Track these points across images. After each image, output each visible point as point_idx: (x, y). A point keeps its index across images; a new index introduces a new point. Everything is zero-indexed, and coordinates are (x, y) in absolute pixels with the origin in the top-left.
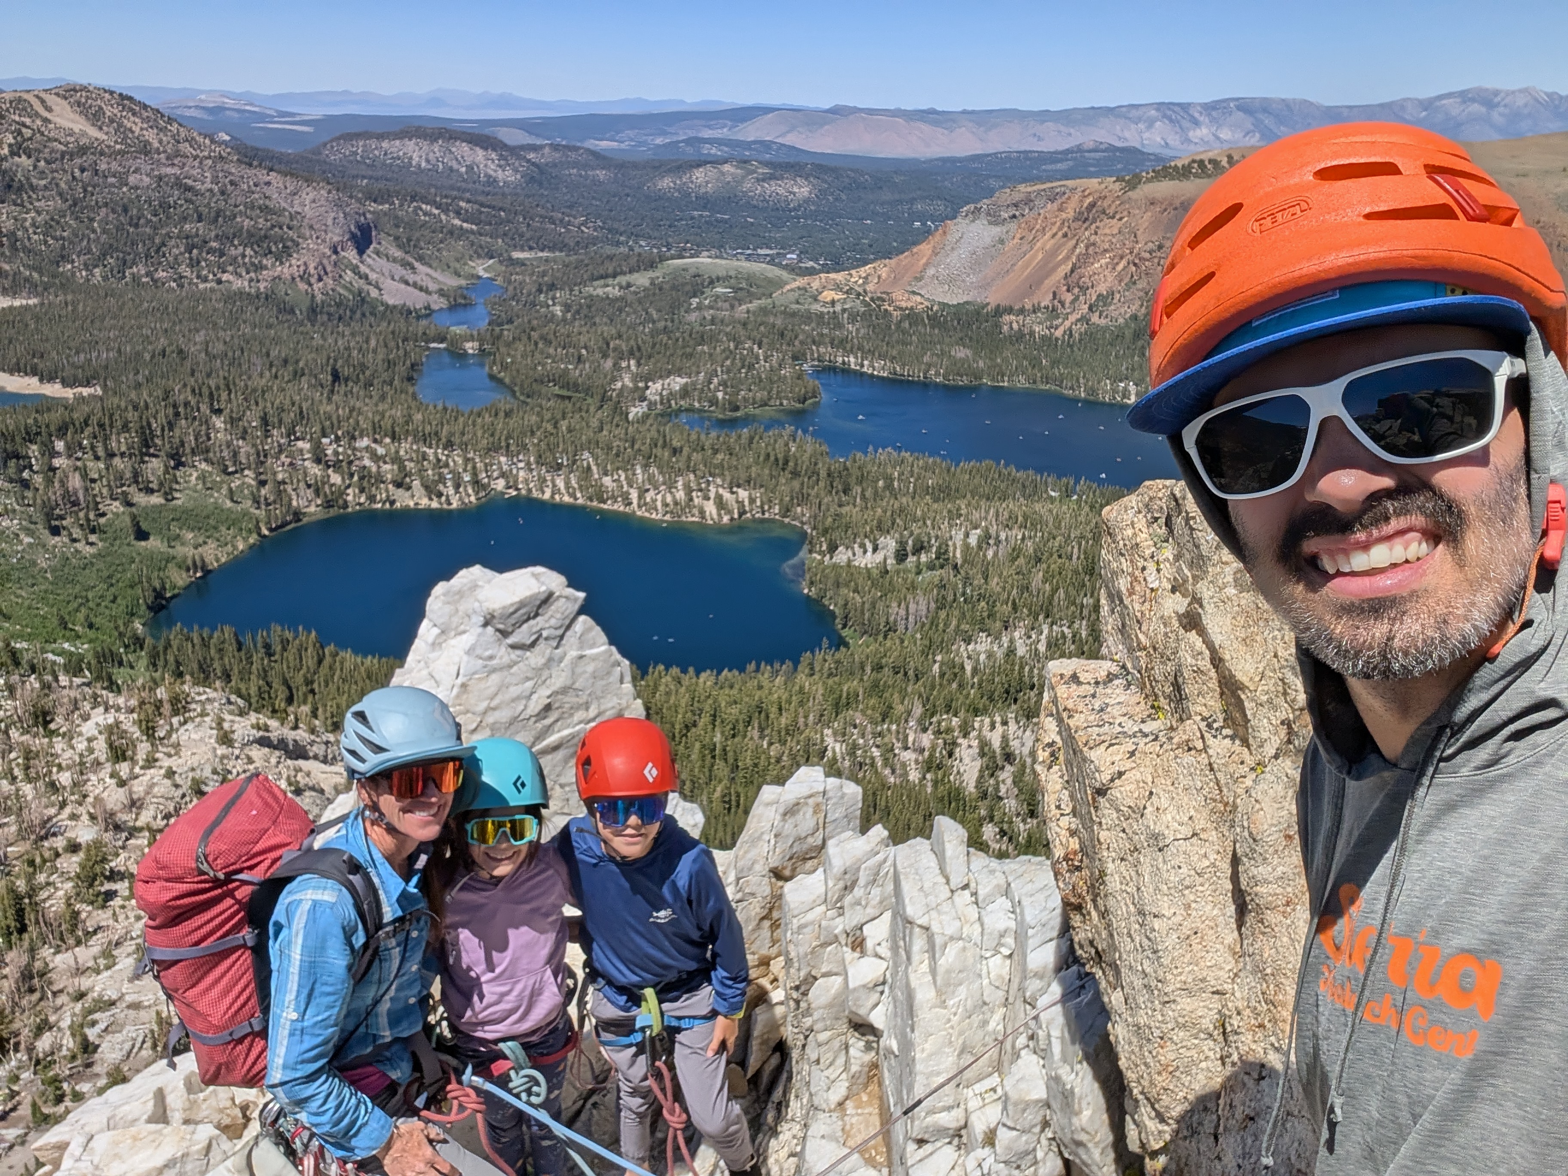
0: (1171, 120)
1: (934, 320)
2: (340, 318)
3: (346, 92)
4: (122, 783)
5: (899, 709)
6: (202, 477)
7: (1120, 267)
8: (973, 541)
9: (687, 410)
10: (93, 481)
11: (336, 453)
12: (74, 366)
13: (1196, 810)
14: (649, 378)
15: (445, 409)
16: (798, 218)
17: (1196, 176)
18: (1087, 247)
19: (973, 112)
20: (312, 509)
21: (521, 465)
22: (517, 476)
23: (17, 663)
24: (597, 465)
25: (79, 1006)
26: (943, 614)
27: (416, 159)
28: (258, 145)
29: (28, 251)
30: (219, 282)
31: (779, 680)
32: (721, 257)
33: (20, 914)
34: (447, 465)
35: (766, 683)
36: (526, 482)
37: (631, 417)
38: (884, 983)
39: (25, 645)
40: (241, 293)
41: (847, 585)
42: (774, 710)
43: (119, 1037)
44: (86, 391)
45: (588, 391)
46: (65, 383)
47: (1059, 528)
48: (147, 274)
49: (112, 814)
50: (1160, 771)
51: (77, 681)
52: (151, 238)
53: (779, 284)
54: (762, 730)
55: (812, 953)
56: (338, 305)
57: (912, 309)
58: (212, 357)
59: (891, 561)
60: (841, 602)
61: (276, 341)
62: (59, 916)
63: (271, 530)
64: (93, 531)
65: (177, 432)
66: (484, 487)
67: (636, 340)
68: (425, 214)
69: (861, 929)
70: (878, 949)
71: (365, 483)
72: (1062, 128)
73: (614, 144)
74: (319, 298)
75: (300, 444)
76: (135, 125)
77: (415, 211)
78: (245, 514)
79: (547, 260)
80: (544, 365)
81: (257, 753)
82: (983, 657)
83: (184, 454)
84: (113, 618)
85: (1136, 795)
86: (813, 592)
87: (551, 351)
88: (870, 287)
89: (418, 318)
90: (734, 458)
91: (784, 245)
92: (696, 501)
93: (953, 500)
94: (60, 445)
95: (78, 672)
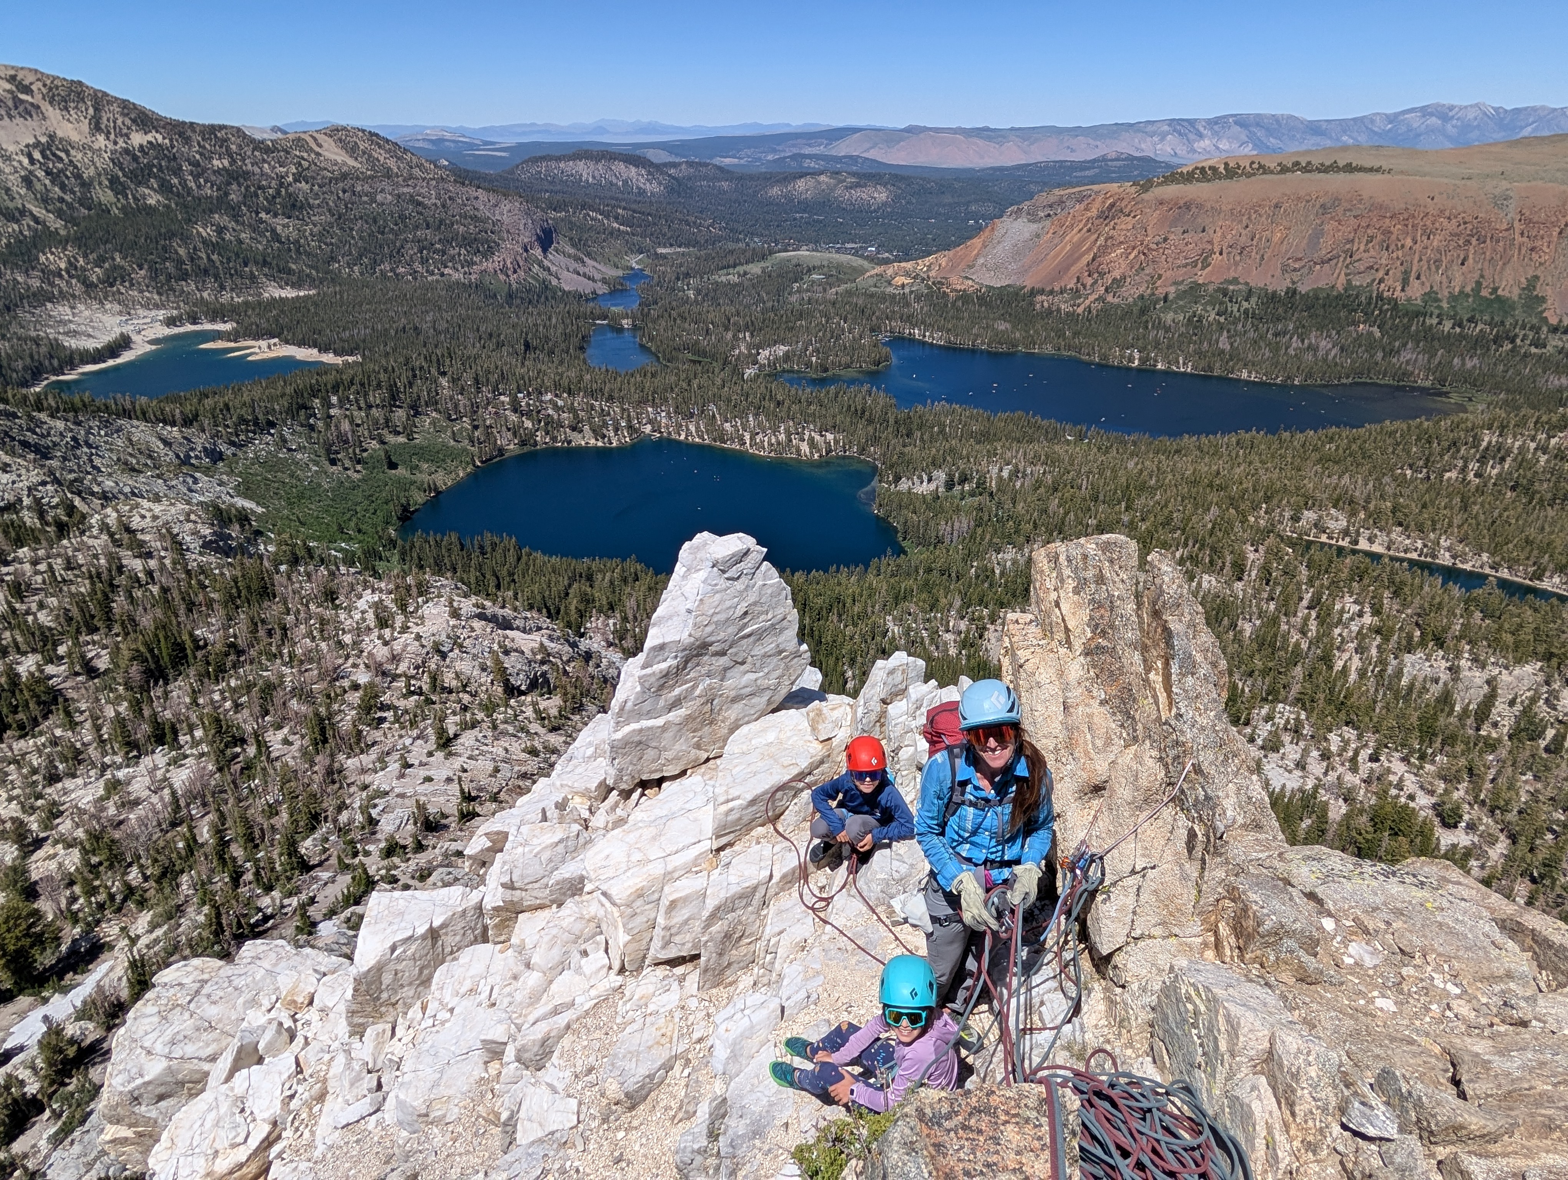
0: (1180, 134)
1: (982, 300)
2: (530, 302)
4: (386, 643)
5: (943, 601)
6: (433, 423)
7: (1132, 256)
8: (1005, 474)
9: (788, 371)
10: (358, 425)
11: (528, 405)
12: (341, 340)
14: (759, 346)
15: (607, 371)
16: (877, 218)
17: (1198, 180)
18: (1106, 240)
20: (512, 447)
21: (664, 414)
22: (660, 422)
23: (312, 558)
24: (720, 414)
25: (364, 794)
26: (979, 531)
27: (585, 176)
28: (470, 168)
29: (308, 254)
30: (442, 275)
31: (853, 579)
32: (817, 251)
33: (323, 731)
34: (609, 414)
35: (844, 581)
36: (667, 427)
37: (746, 377)
39: (316, 544)
40: (458, 283)
41: (907, 508)
42: (849, 601)
43: (392, 816)
44: (350, 359)
45: (714, 357)
46: (336, 353)
47: (1072, 465)
48: (391, 270)
49: (381, 665)
51: (352, 570)
52: (394, 243)
53: (862, 271)
54: (840, 615)
56: (528, 291)
57: (965, 290)
58: (438, 333)
59: (941, 490)
60: (902, 520)
61: (484, 319)
62: (348, 733)
63: (482, 462)
64: (359, 462)
65: (415, 389)
66: (636, 431)
67: (750, 317)
68: (592, 219)
71: (549, 428)
72: (1091, 141)
73: (735, 161)
74: (514, 285)
75: (502, 398)
76: (380, 155)
77: (585, 217)
78: (465, 450)
79: (683, 255)
80: (680, 337)
81: (477, 624)
82: (1009, 564)
83: (420, 406)
84: (375, 526)
86: (881, 513)
87: (686, 325)
88: (932, 274)
89: (587, 300)
90: (823, 409)
91: (866, 241)
92: (794, 441)
93: (991, 442)
94: (334, 399)
95: (352, 564)
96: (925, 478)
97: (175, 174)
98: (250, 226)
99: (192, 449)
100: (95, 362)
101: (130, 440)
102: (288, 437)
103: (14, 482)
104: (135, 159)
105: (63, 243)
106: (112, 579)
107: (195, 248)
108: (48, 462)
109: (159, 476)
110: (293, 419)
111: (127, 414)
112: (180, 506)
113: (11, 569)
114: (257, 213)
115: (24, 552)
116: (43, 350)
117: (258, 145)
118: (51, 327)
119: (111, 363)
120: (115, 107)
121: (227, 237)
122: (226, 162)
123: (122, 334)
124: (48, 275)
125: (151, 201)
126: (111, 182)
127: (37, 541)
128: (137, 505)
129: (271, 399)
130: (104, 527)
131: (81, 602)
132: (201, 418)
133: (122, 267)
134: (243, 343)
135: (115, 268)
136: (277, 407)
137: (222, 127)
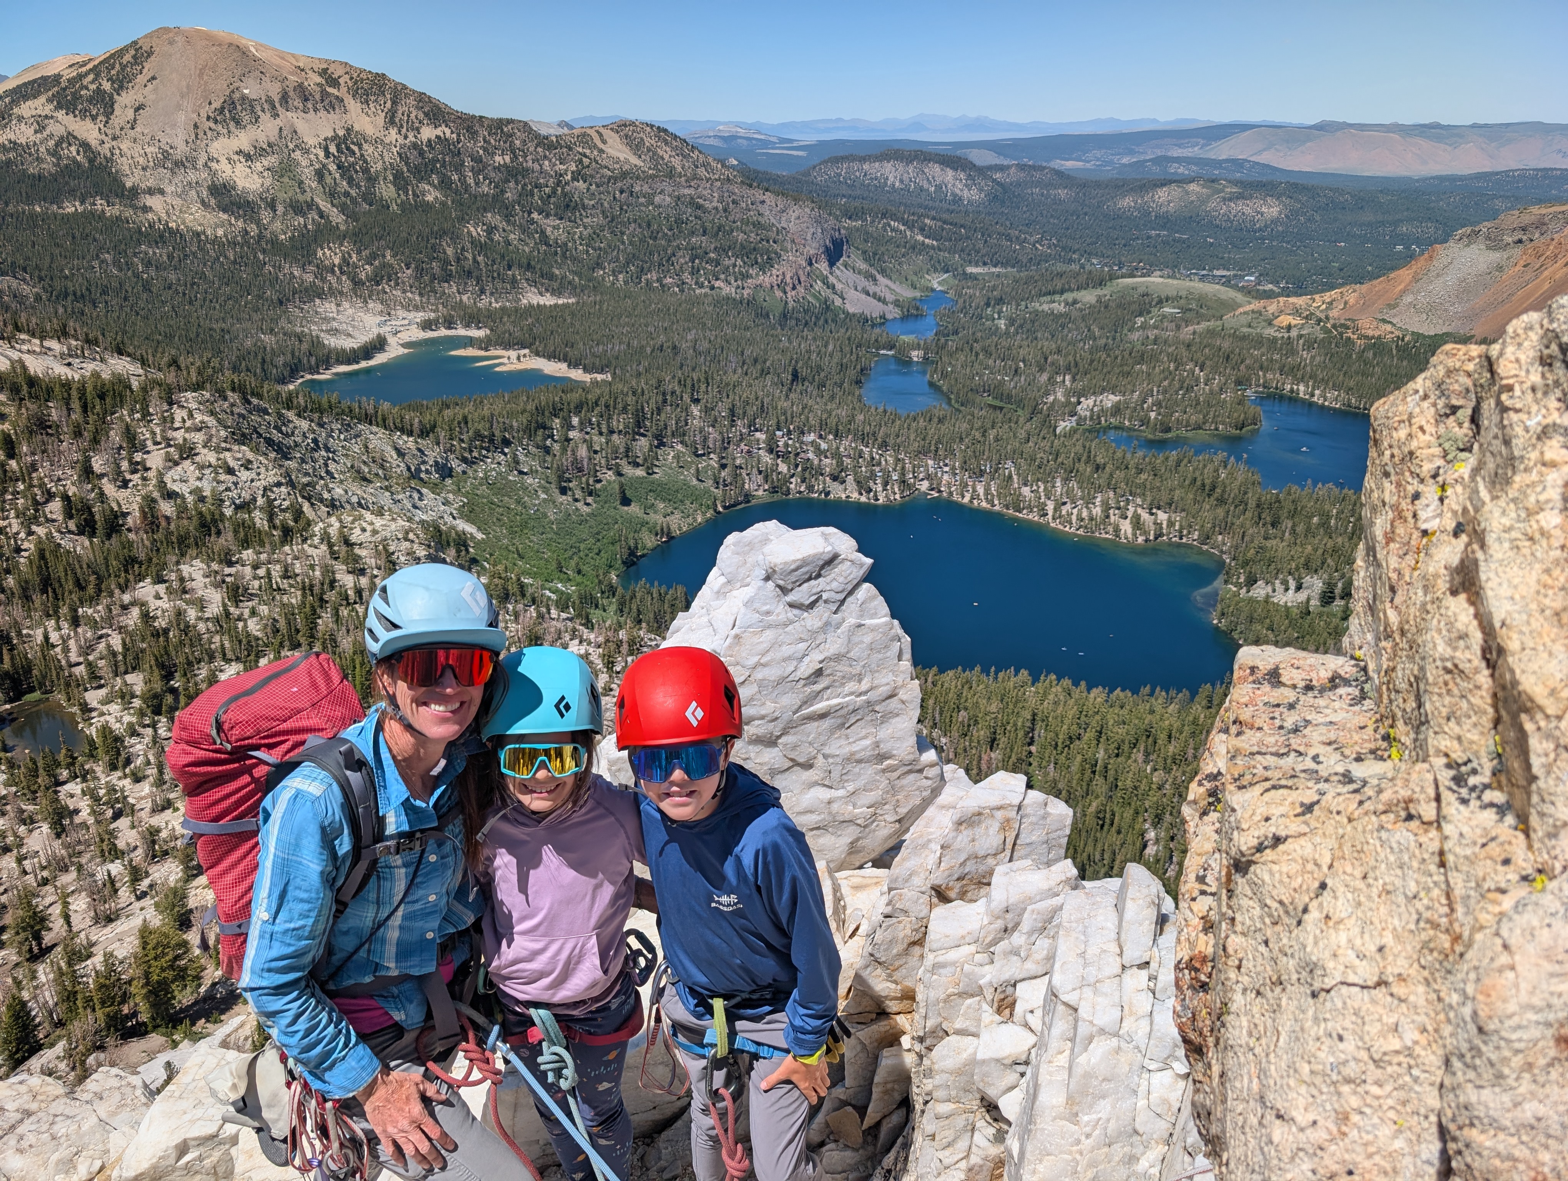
1: (1404, 351)
2: (806, 324)
3: (840, 120)
6: (677, 457)
9: (1116, 428)
10: (596, 452)
11: (786, 445)
12: (594, 355)
13: (1397, 937)
14: (1081, 394)
15: (885, 411)
16: (1263, 239)
19: (1486, 126)
20: (760, 493)
21: (946, 469)
22: (941, 479)
23: (523, 595)
24: (1018, 475)
27: (891, 179)
28: (761, 168)
29: (574, 259)
30: (712, 288)
32: (1174, 277)
34: (879, 464)
36: (949, 485)
37: (1058, 431)
38: (1027, 1063)
39: (530, 581)
40: (728, 298)
44: (600, 377)
45: (1020, 404)
46: (586, 370)
48: (658, 280)
50: (1347, 849)
51: (564, 615)
52: (665, 250)
53: (1233, 306)
55: (945, 1001)
56: (806, 312)
57: (1379, 337)
58: (698, 354)
59: (1314, 603)
61: (751, 342)
63: (725, 507)
64: (590, 494)
65: (663, 415)
66: (910, 487)
67: (1075, 356)
68: (892, 230)
69: (1014, 985)
70: (1029, 1017)
71: (807, 475)
73: (1080, 164)
74: (791, 304)
75: (758, 435)
76: (666, 152)
77: (884, 227)
78: (707, 491)
79: (998, 276)
80: (981, 376)
83: (666, 436)
84: (596, 568)
85: (1296, 884)
86: (1223, 624)
87: (991, 362)
88: (1334, 313)
89: (873, 326)
90: (1158, 479)
91: (1244, 267)
92: (1112, 518)
94: (575, 421)
95: (564, 608)
96: (1292, 584)
97: (456, 170)
98: (521, 226)
99: (424, 462)
100: (349, 363)
101: (367, 447)
102: (522, 458)
103: (252, 481)
104: (421, 153)
105: (342, 238)
106: (323, 593)
107: (463, 249)
108: (288, 463)
109: (387, 488)
110: (529, 439)
111: (368, 419)
112: (401, 522)
113: (232, 570)
114: (530, 213)
115: (248, 555)
116: (305, 346)
117: (544, 142)
118: (316, 323)
119: (364, 364)
120: (411, 101)
121: (497, 237)
122: (507, 158)
123: (379, 336)
124: (323, 270)
125: (429, 198)
126: (395, 177)
127: (262, 544)
128: (360, 517)
129: (511, 414)
130: (326, 537)
131: (289, 615)
132: (438, 429)
133: (391, 266)
134: (493, 352)
135: (384, 265)
136: (515, 424)
137: (510, 121)
